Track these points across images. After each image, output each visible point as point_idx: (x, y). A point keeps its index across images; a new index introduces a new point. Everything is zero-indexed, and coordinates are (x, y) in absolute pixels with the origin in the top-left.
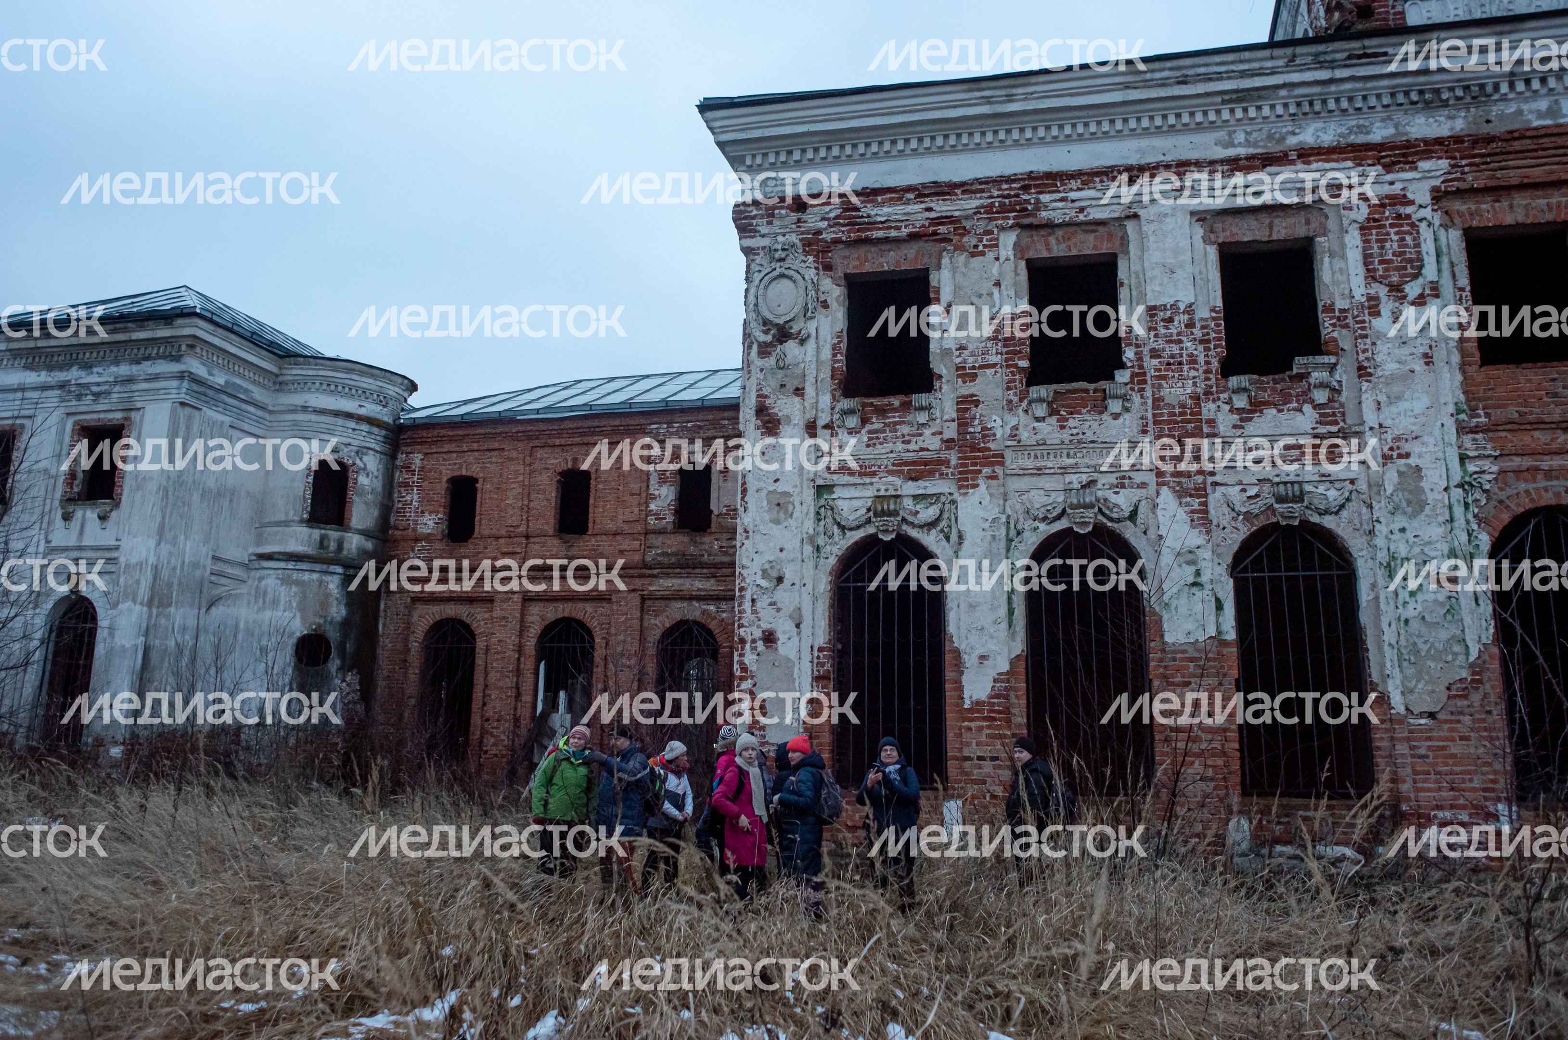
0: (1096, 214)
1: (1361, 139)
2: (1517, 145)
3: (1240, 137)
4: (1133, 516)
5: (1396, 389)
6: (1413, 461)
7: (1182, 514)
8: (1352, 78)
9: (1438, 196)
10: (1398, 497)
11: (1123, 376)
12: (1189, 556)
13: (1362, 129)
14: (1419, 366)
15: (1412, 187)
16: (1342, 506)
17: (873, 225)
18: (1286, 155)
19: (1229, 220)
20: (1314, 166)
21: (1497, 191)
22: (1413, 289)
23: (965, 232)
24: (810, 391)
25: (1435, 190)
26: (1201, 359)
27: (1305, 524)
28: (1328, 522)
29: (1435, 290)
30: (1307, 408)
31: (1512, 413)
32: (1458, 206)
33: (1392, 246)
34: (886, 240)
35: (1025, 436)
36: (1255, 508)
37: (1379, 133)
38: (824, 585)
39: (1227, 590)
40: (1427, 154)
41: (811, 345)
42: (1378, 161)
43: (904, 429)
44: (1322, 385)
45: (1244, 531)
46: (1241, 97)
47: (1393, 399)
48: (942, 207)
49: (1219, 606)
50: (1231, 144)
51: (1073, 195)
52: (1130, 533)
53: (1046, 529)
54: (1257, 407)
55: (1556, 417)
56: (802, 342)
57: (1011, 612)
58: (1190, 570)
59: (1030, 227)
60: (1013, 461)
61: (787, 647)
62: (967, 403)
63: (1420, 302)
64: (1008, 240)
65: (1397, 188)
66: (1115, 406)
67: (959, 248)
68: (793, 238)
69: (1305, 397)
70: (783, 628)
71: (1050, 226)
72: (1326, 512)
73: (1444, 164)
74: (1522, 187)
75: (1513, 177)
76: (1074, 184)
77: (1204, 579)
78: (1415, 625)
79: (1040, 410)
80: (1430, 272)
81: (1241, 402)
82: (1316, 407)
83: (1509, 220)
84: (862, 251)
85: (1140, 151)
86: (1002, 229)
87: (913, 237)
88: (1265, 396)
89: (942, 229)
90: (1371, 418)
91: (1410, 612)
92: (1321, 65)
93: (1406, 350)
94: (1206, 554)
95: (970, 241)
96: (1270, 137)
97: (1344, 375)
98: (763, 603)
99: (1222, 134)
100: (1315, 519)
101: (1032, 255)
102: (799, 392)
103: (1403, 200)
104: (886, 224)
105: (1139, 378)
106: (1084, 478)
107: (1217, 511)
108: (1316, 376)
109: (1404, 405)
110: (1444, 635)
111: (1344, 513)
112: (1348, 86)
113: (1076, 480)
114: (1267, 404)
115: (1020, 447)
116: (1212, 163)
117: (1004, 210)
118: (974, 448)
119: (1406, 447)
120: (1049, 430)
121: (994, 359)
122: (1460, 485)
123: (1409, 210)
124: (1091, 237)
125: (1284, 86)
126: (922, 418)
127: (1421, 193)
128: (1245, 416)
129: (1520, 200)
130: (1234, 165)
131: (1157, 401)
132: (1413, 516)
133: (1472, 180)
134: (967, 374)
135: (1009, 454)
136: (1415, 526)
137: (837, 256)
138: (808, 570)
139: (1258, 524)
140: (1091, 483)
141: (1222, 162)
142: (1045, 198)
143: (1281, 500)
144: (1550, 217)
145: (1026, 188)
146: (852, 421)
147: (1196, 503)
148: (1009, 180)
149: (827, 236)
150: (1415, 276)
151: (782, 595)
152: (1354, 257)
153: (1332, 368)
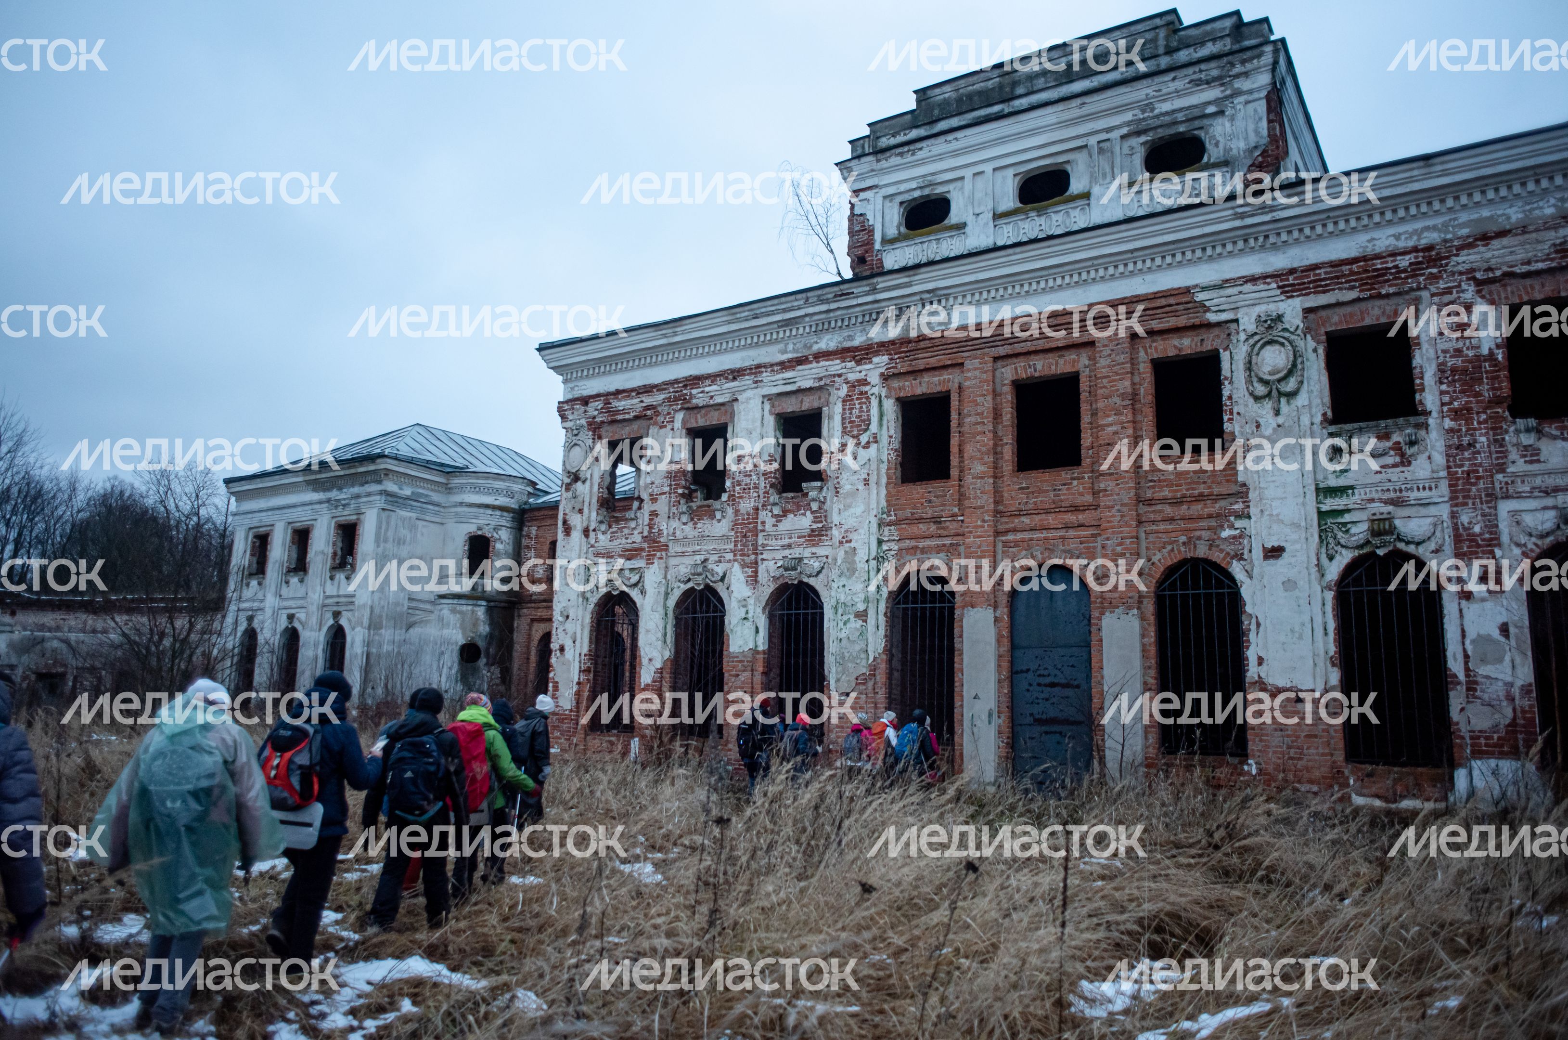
0: (719, 400)
1: (847, 344)
2: (922, 344)
3: (790, 347)
4: (722, 579)
5: (849, 501)
6: (852, 545)
7: (742, 578)
8: (839, 309)
9: (886, 378)
10: (844, 567)
11: (725, 497)
12: (744, 603)
13: (850, 338)
14: (861, 487)
15: (870, 374)
16: (819, 572)
17: (618, 412)
18: (807, 358)
19: (784, 399)
20: (823, 363)
21: (914, 373)
22: (864, 439)
23: (657, 414)
24: (586, 510)
25: (882, 374)
26: (762, 485)
27: (801, 583)
28: (812, 581)
29: (875, 439)
30: (808, 513)
31: (908, 513)
32: (896, 384)
33: (856, 412)
34: (624, 420)
35: (678, 534)
36: (777, 574)
37: (859, 340)
38: (588, 620)
39: (762, 622)
40: (877, 353)
41: (588, 483)
42: (854, 358)
43: (626, 531)
44: (814, 500)
45: (773, 587)
46: (787, 323)
47: (847, 507)
48: (648, 400)
49: (757, 631)
50: (784, 352)
51: (707, 389)
52: (720, 589)
53: (684, 587)
54: (785, 513)
55: (929, 515)
56: (584, 482)
57: (665, 635)
58: (744, 610)
59: (688, 409)
60: (674, 548)
61: (569, 654)
62: (654, 514)
63: (867, 446)
64: (680, 416)
65: (861, 376)
66: (718, 515)
67: (655, 424)
68: (583, 422)
69: (808, 507)
70: (568, 644)
71: (697, 408)
72: (810, 576)
73: (885, 358)
74: (927, 370)
75: (921, 364)
76: (708, 382)
77: (750, 615)
78: (844, 642)
79: (685, 518)
80: (874, 427)
81: (777, 511)
82: (813, 512)
83: (919, 391)
84: (615, 427)
85: (743, 359)
86: (676, 411)
87: (636, 418)
88: (789, 507)
89: (649, 413)
90: (835, 518)
91: (843, 635)
92: (823, 302)
93: (856, 477)
94: (751, 601)
95: (660, 419)
96: (805, 346)
97: (828, 493)
98: (560, 630)
99: (781, 346)
100: (806, 580)
101: (689, 426)
102: (581, 511)
103: (864, 382)
104: (624, 411)
105: (732, 497)
106: (703, 558)
107: (762, 576)
108: (812, 494)
109: (852, 510)
110: (857, 648)
111: (821, 576)
112: (839, 313)
113: (699, 558)
114: (789, 511)
115: (676, 540)
116: (772, 365)
117: (676, 399)
118: (655, 542)
119: (851, 536)
120: (688, 528)
121: (667, 489)
122: (876, 558)
123: (867, 388)
124: (716, 413)
125: (806, 315)
126: (633, 524)
127: (874, 378)
128: (779, 518)
129: (926, 378)
130: (785, 366)
131: (737, 512)
132: (850, 577)
133: (902, 368)
134: (654, 500)
135: (670, 544)
136: (850, 584)
137: (603, 431)
138: (580, 612)
139: (779, 582)
140: (706, 560)
141: (777, 364)
142: (694, 391)
143: (786, 569)
144: (939, 389)
145: (685, 386)
146: (603, 527)
147: (749, 571)
148: (676, 381)
149: (598, 420)
150: (866, 430)
151: (569, 626)
152: (838, 419)
153: (821, 488)
